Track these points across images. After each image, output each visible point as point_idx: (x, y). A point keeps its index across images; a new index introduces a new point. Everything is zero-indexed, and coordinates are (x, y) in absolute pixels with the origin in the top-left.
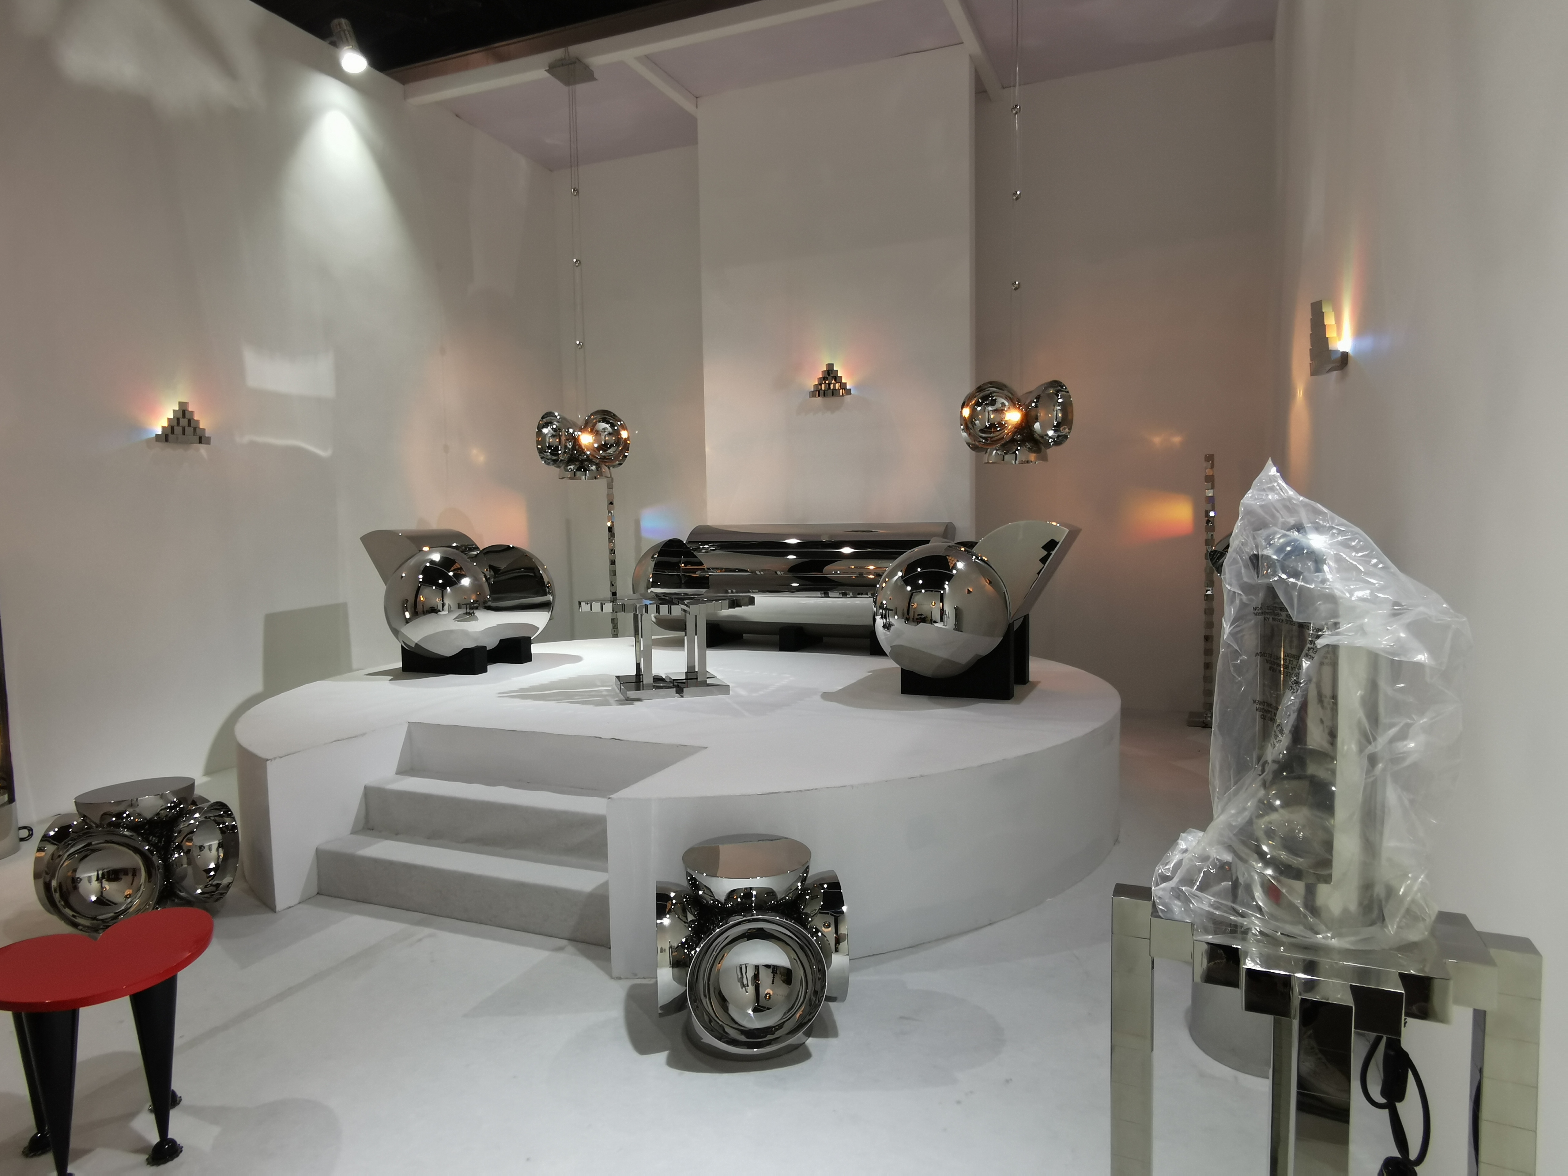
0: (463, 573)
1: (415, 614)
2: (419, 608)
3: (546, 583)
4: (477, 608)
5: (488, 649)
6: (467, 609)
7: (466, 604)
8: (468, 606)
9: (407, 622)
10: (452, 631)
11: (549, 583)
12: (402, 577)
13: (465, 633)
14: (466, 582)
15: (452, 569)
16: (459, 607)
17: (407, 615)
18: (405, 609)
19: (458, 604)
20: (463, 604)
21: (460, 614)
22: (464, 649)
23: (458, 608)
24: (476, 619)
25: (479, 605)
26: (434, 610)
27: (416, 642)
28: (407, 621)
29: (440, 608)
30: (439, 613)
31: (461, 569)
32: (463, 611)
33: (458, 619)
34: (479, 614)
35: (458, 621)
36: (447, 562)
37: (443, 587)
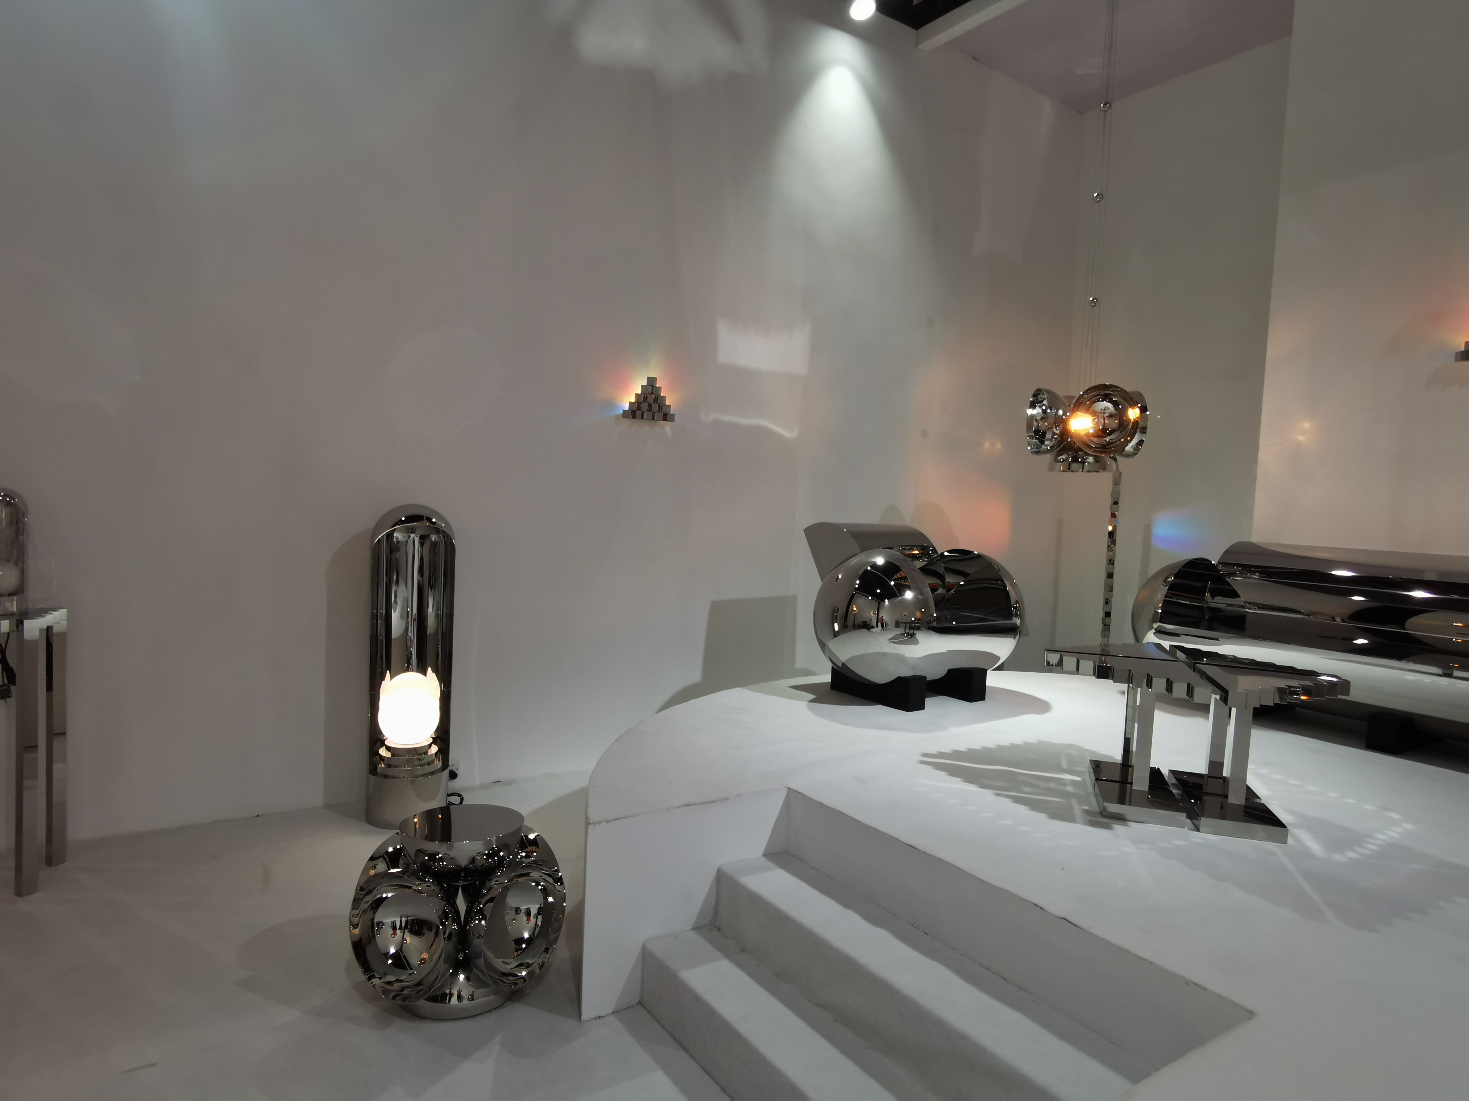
0: (908, 584)
1: (845, 627)
2: (850, 619)
3: (1013, 602)
4: (918, 629)
5: (927, 680)
6: (905, 628)
7: (906, 623)
8: (908, 625)
9: (835, 636)
10: (884, 655)
11: (1017, 602)
12: (838, 579)
13: (901, 659)
14: (909, 595)
15: (895, 577)
16: (897, 625)
17: (836, 627)
18: (834, 619)
19: (896, 621)
20: (901, 623)
21: (896, 635)
22: (898, 677)
23: (896, 627)
24: (917, 642)
25: (922, 625)
26: (866, 626)
27: (843, 661)
28: (836, 634)
29: (874, 623)
30: (872, 630)
31: (905, 578)
32: (900, 631)
33: (894, 640)
34: (920, 636)
35: (893, 643)
36: (890, 569)
37: (880, 599)
